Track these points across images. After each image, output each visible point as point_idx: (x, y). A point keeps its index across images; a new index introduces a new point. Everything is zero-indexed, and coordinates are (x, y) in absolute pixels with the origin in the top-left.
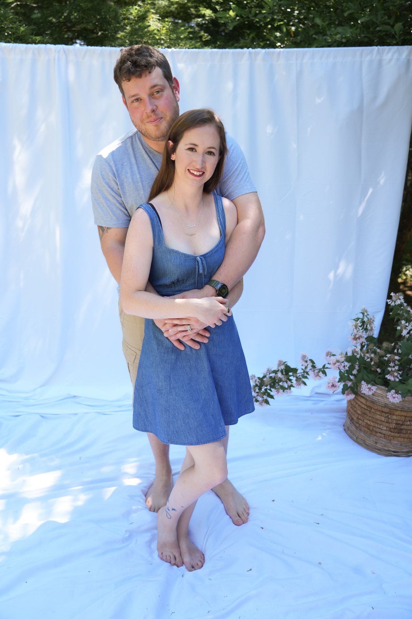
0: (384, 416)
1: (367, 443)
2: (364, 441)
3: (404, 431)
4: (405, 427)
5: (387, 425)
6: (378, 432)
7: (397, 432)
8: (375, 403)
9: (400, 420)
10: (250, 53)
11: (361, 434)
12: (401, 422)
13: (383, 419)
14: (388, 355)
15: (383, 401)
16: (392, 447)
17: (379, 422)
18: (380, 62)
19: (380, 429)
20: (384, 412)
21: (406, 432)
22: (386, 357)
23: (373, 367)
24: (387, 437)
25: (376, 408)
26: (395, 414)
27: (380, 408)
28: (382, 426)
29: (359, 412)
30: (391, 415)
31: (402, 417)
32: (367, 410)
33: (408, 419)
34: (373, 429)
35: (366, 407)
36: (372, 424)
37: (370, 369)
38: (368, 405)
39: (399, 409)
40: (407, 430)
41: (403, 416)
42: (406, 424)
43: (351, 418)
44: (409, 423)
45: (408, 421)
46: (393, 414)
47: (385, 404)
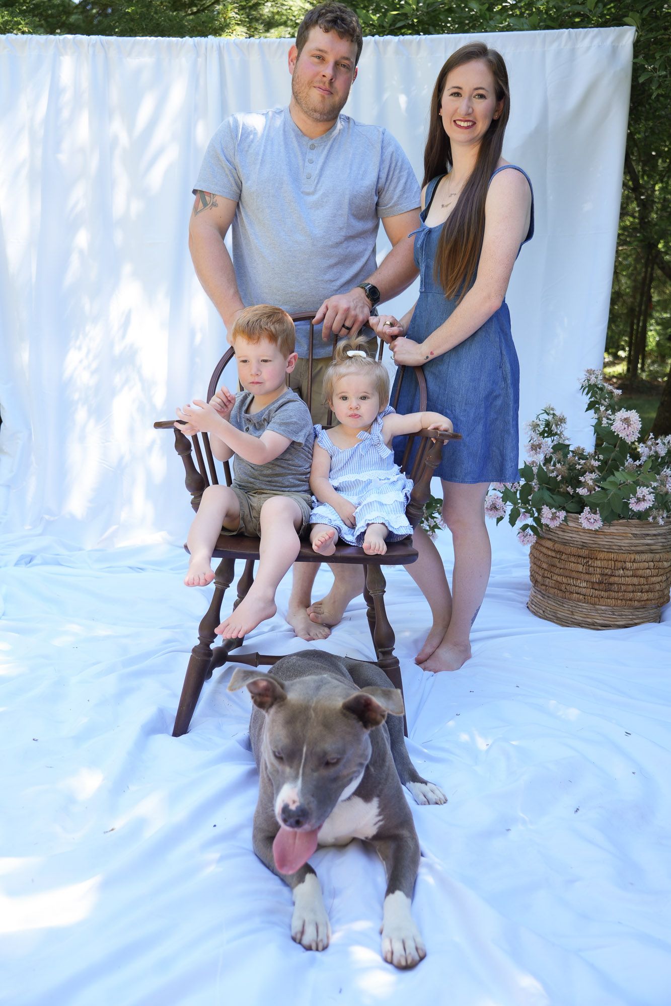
0: (581, 564)
1: (559, 616)
2: (554, 613)
3: (615, 587)
4: (616, 579)
5: (587, 577)
6: (574, 592)
7: (604, 589)
8: (567, 544)
9: (606, 568)
10: (376, 42)
11: (550, 602)
12: (608, 572)
13: (580, 568)
14: (582, 462)
15: (578, 540)
16: (599, 618)
17: (574, 575)
18: (573, 51)
19: (576, 586)
20: (581, 557)
21: (618, 588)
22: (579, 464)
23: (562, 487)
24: (589, 598)
25: (568, 551)
26: (598, 558)
27: (574, 550)
28: (579, 581)
29: (545, 566)
30: (593, 560)
31: (610, 562)
32: (557, 558)
33: (619, 565)
34: (566, 588)
35: (553, 554)
36: (565, 580)
37: (558, 491)
38: (556, 550)
39: (605, 550)
40: (620, 584)
41: (611, 560)
42: (617, 573)
43: (534, 582)
44: (621, 572)
45: (620, 569)
46: (595, 558)
47: (582, 544)
